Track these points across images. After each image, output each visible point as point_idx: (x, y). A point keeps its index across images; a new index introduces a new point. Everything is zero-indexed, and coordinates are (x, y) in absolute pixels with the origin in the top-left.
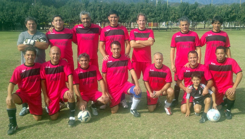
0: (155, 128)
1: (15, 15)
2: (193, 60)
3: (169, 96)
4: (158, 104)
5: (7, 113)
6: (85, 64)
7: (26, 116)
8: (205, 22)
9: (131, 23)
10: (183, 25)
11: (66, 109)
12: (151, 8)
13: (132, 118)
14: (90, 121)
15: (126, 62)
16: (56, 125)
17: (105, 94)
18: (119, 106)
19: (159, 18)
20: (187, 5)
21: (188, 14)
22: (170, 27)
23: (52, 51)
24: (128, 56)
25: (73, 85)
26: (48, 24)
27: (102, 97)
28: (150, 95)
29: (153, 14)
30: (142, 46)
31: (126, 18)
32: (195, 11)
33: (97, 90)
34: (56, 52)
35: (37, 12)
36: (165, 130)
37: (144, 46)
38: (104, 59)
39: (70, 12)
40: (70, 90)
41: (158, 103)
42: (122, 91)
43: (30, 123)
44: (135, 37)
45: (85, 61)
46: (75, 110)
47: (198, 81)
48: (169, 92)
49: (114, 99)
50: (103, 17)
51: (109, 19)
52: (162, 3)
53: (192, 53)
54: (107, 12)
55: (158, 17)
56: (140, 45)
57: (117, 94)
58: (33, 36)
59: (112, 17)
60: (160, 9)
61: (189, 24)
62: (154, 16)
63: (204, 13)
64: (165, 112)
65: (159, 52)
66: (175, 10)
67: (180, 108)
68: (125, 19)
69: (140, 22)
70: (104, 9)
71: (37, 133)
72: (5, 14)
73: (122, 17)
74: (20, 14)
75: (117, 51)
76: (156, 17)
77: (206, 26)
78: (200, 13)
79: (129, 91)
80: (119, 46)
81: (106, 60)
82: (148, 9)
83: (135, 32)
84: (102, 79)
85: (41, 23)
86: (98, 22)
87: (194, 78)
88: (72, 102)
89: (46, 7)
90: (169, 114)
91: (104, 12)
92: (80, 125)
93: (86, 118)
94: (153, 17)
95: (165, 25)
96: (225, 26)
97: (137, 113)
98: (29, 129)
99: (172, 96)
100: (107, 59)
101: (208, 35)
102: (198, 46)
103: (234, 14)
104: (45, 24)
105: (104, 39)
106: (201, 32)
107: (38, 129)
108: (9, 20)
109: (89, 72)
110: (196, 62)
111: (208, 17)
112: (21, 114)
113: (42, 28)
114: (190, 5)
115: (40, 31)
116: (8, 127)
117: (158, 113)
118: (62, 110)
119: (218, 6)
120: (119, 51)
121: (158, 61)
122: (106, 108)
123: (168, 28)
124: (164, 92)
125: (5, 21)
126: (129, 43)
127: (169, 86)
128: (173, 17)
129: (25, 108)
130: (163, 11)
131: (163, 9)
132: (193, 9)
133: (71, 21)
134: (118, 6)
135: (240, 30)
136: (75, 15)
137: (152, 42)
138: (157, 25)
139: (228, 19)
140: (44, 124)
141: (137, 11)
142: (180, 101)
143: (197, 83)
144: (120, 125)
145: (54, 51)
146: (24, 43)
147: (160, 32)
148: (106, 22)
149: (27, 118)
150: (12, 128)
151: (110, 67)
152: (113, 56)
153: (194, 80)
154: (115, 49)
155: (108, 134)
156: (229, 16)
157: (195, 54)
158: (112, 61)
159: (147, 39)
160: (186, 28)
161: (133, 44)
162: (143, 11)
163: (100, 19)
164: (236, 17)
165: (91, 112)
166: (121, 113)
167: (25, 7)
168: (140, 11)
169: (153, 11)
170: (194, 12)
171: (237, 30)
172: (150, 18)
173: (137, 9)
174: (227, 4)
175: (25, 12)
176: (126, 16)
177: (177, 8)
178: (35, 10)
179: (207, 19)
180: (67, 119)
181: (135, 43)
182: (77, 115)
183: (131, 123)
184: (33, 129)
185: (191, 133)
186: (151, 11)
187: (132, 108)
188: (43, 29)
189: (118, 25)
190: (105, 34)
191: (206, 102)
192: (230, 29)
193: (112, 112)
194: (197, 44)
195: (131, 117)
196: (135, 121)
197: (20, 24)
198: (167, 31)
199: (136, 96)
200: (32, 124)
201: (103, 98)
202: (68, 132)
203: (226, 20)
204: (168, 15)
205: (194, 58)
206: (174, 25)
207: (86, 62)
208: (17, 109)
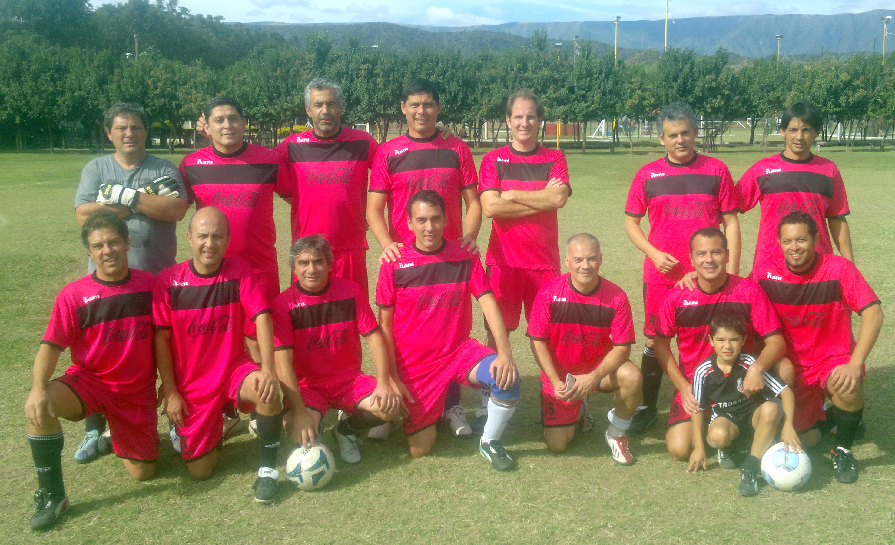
0: (571, 514)
1: (62, 93)
2: (709, 260)
3: (623, 392)
4: (580, 424)
5: (29, 453)
6: (316, 275)
7: (99, 462)
8: (753, 121)
9: (481, 123)
10: (674, 136)
11: (242, 438)
12: (556, 69)
13: (486, 472)
14: (333, 485)
15: (463, 268)
16: (206, 496)
17: (388, 384)
18: (438, 429)
19: (583, 104)
20: (689, 58)
21: (690, 92)
22: (623, 138)
23: (199, 225)
24: (472, 245)
25: (273, 350)
26: (180, 126)
27: (374, 393)
28: (552, 390)
29: (564, 91)
30: (525, 210)
31: (465, 106)
32: (715, 80)
33: (358, 370)
34: (212, 230)
35: (142, 82)
36: (610, 519)
37: (533, 211)
38: (385, 256)
39: (263, 82)
40: (265, 368)
41: (582, 419)
42: (447, 376)
43: (114, 490)
44: (500, 177)
45: (315, 262)
46: (278, 443)
47: (735, 344)
48: (622, 380)
49: (419, 403)
50: (380, 103)
51: (404, 112)
52: (594, 51)
53: (704, 234)
54: (396, 84)
55: (579, 101)
56: (517, 207)
57: (430, 388)
58: (133, 175)
59: (416, 105)
60: (589, 74)
61: (696, 130)
62: (568, 99)
63: (750, 90)
64: (608, 451)
65: (585, 234)
66: (643, 75)
67: (664, 438)
68: (461, 109)
69: (516, 122)
70: (386, 74)
71: (138, 525)
72: (27, 89)
73: (448, 102)
74: (80, 90)
75: (433, 225)
76: (574, 101)
77: (759, 134)
78: (733, 89)
79: (473, 374)
80: (439, 208)
81: (391, 262)
82: (546, 72)
83: (499, 159)
84: (377, 328)
85: (156, 124)
86: (361, 120)
87: (722, 332)
88: (272, 415)
89: (177, 65)
90: (622, 459)
91: (385, 86)
92: (294, 499)
93: (316, 472)
94: (561, 102)
95: (607, 130)
96: (829, 135)
97: (504, 456)
98: (109, 511)
99: (635, 395)
100: (396, 256)
101: (768, 171)
102: (728, 212)
103: (861, 93)
104: (171, 125)
105: (386, 182)
106: (741, 156)
107: (140, 512)
108: (42, 112)
109: (330, 304)
110: (720, 268)
111: (764, 104)
112: (80, 455)
113: (158, 141)
114: (698, 60)
115: (152, 152)
116: (32, 502)
117: (581, 455)
118: (232, 440)
119: (800, 62)
120: (437, 226)
121: (584, 264)
122: (390, 435)
123: (616, 144)
124: (606, 381)
125: (25, 114)
126: (478, 197)
127: (625, 358)
128: (637, 102)
129: (94, 433)
130: (599, 81)
131: (600, 73)
132: (709, 73)
133: (265, 115)
134: (437, 62)
135: (882, 150)
136: (280, 94)
137: (560, 197)
138: (577, 132)
139: (838, 109)
140: (166, 494)
141: (503, 79)
142: (664, 411)
143: (731, 349)
144: (441, 500)
145: (206, 224)
146: (101, 199)
147: (590, 157)
148: (389, 118)
149: (101, 471)
150: (49, 505)
151: (407, 285)
152: (418, 245)
153: (722, 340)
154: (423, 220)
155: (399, 534)
156: (842, 99)
157: (718, 238)
158: (412, 264)
159: (543, 186)
160: (684, 146)
161: (492, 205)
162: (527, 79)
163: (371, 108)
164: (868, 103)
165: (336, 451)
166: (445, 455)
167: (99, 66)
168: (514, 81)
169: (564, 80)
170: (714, 85)
171: (873, 150)
172: (551, 107)
173: (504, 74)
174: (835, 54)
175: (100, 84)
176: (463, 99)
177: (651, 69)
178: (137, 74)
179: (761, 111)
180: (248, 476)
181: (497, 200)
182: (284, 462)
183: (483, 491)
184: (125, 510)
185: (705, 535)
186: (555, 81)
187: (486, 437)
188: (163, 144)
189: (438, 131)
190: (390, 166)
191: (759, 419)
192: (846, 148)
193: (413, 450)
194: (724, 204)
195: (483, 469)
196: (496, 484)
197: (79, 125)
198: (613, 153)
199: (500, 393)
200: (119, 493)
201: (379, 399)
202: (250, 525)
203: (832, 114)
204: (618, 95)
205: (712, 252)
206: (641, 131)
207: (320, 268)
208: (65, 436)
